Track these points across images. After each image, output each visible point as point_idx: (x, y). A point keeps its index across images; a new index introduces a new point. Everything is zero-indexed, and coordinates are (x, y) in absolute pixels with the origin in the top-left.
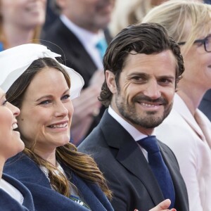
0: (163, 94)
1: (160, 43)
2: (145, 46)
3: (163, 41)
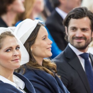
0: (83, 35)
1: (82, 14)
3: (83, 14)
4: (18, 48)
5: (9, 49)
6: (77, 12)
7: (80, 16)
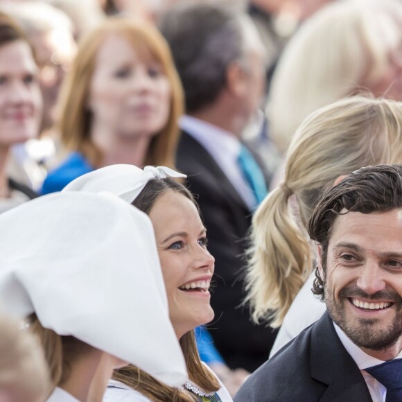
2: (361, 199)
6: (371, 183)
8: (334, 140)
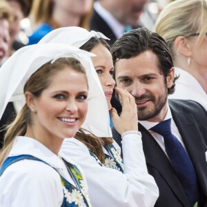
4: (83, 98)
5: (63, 95)
7: (133, 51)
8: (176, 18)
